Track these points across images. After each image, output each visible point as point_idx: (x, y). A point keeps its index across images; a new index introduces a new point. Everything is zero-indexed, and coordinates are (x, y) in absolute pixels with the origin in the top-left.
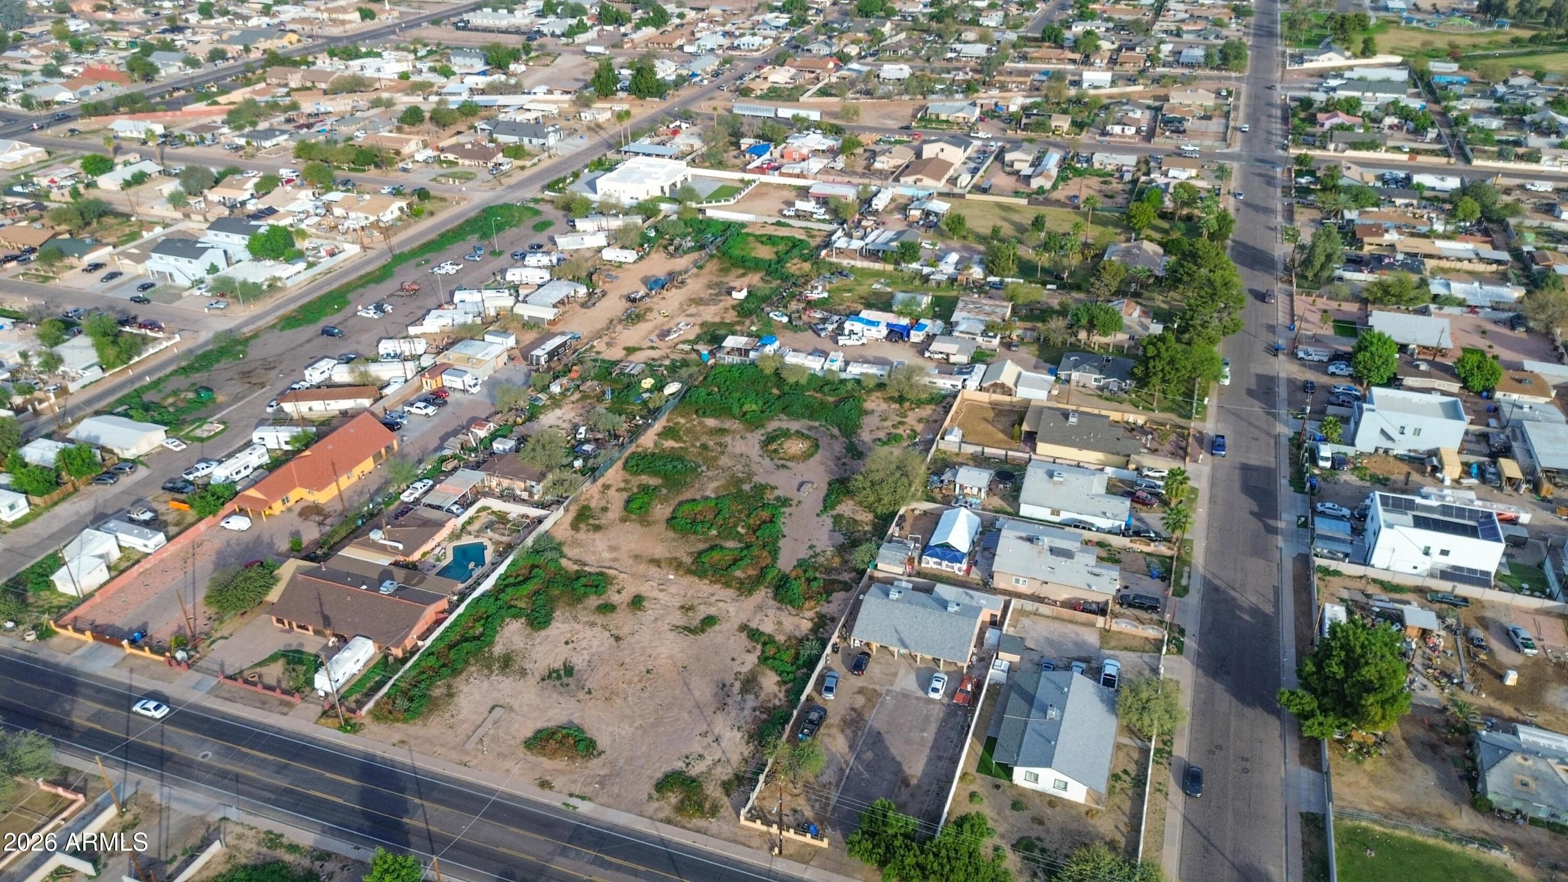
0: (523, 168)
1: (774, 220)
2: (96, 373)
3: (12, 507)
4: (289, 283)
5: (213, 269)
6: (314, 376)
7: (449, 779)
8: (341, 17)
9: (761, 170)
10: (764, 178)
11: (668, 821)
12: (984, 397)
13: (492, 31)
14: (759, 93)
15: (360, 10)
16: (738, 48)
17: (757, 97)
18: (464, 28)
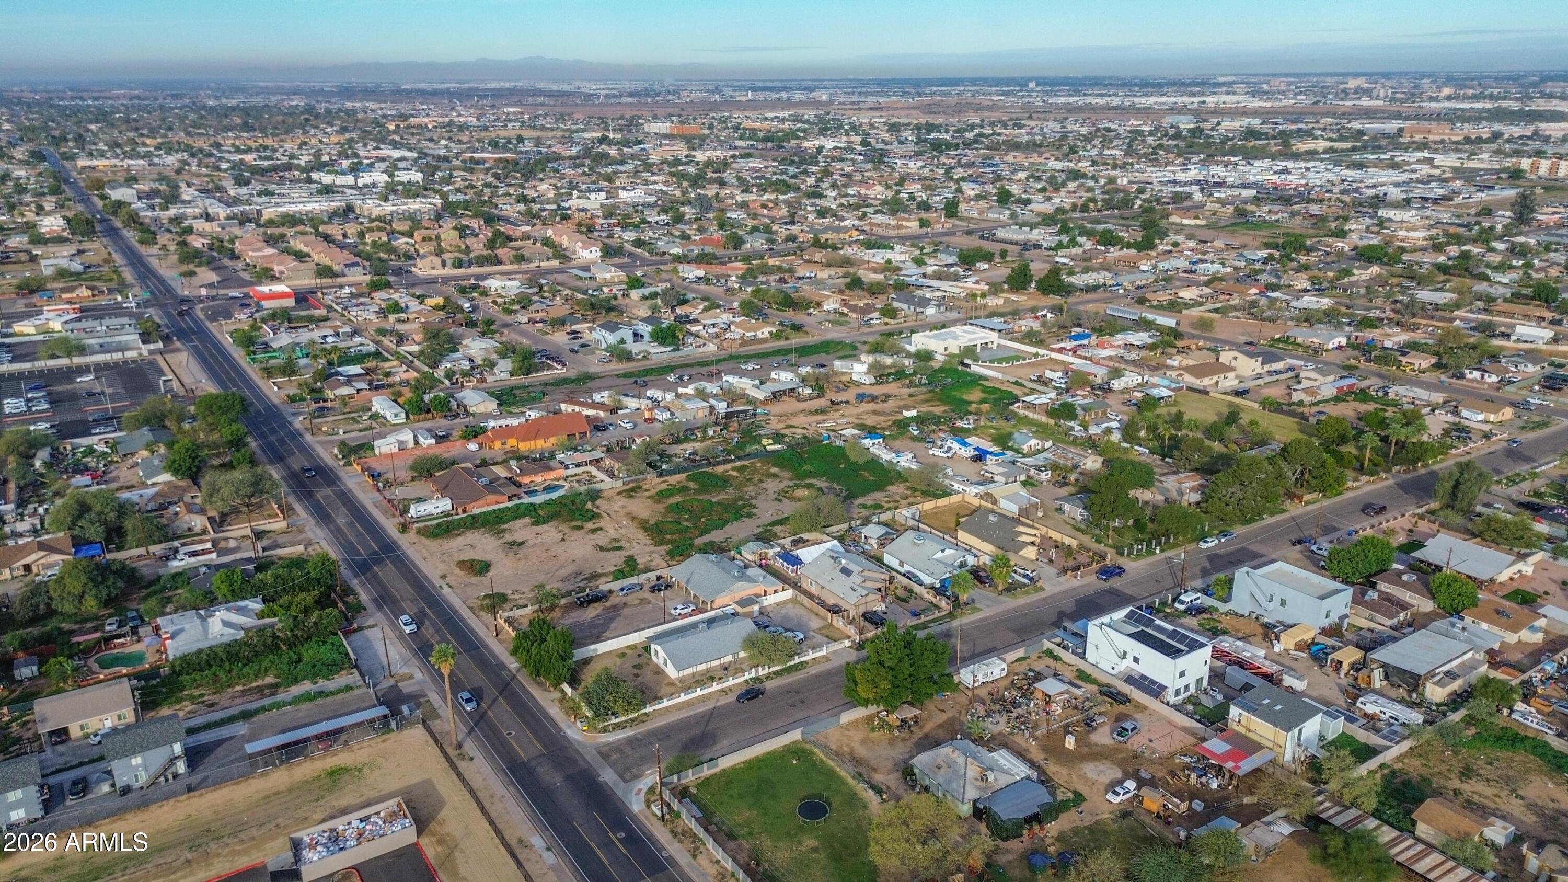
0: (886, 324)
1: (1014, 380)
2: (506, 376)
3: (396, 416)
4: (654, 357)
5: (623, 341)
6: (597, 397)
7: (412, 562)
8: (904, 223)
9: (1061, 350)
10: (1055, 355)
11: (471, 608)
12: (976, 502)
13: (1006, 243)
14: (1155, 303)
15: (921, 220)
16: (1195, 272)
17: (1151, 307)
18: (988, 239)
